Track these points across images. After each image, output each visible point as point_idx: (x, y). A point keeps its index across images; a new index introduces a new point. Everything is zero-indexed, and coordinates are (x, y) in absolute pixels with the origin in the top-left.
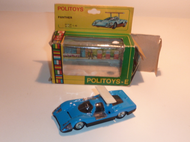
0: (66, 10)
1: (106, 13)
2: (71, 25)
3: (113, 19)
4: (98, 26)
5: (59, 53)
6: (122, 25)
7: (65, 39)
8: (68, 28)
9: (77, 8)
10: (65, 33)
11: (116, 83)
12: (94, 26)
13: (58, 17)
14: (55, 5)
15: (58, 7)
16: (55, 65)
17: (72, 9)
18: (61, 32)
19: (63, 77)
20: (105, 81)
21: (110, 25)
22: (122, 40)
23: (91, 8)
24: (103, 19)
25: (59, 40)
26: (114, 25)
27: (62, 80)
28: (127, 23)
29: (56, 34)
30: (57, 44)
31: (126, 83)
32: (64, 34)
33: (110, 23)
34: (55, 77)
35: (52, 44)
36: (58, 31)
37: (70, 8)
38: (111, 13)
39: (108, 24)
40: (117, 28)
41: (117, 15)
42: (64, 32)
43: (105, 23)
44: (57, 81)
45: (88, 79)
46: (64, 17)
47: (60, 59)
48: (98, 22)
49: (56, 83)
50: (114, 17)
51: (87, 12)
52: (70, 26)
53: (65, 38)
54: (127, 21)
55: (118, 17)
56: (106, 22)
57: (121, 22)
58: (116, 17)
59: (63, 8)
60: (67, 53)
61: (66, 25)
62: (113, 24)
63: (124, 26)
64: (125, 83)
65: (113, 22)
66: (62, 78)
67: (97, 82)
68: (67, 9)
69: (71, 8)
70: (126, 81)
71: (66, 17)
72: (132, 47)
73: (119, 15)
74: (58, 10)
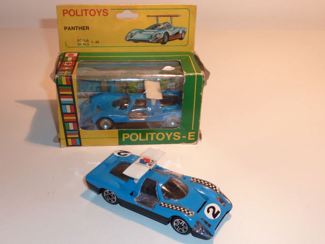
0: (77, 15)
1: (148, 16)
2: (88, 40)
3: (161, 27)
4: (136, 41)
5: (71, 93)
6: (178, 36)
7: (78, 67)
8: (82, 46)
9: (97, 10)
10: (78, 55)
11: (174, 138)
12: (129, 40)
13: (65, 29)
14: (58, 7)
15: (64, 10)
16: (63, 114)
17: (88, 12)
18: (71, 55)
19: (79, 134)
20: (155, 136)
21: (157, 38)
22: (179, 62)
23: (121, 9)
24: (143, 27)
25: (68, 70)
26: (163, 38)
27: (78, 140)
28: (187, 33)
29: (62, 59)
30: (66, 76)
31: (191, 137)
32: (77, 57)
33: (156, 35)
34: (66, 135)
35: (56, 76)
36: (65, 53)
37: (84, 12)
38: (157, 17)
39: (153, 36)
40: (169, 43)
41: (168, 20)
42: (76, 55)
43: (148, 34)
44: (70, 141)
45: (124, 135)
46: (75, 28)
47: (72, 103)
48: (135, 34)
49: (68, 145)
50: (163, 24)
51: (116, 16)
52: (87, 43)
53: (78, 65)
54: (185, 28)
55: (170, 23)
56: (150, 33)
57: (176, 31)
58: (167, 22)
59: (72, 13)
60: (85, 91)
61: (80, 42)
62: (162, 36)
63: (181, 39)
64: (189, 139)
65: (163, 32)
66: (78, 136)
67: (140, 140)
68: (79, 13)
69: (86, 10)
70: (191, 134)
71: (78, 28)
72: (198, 75)
73: (171, 20)
74: (64, 16)
